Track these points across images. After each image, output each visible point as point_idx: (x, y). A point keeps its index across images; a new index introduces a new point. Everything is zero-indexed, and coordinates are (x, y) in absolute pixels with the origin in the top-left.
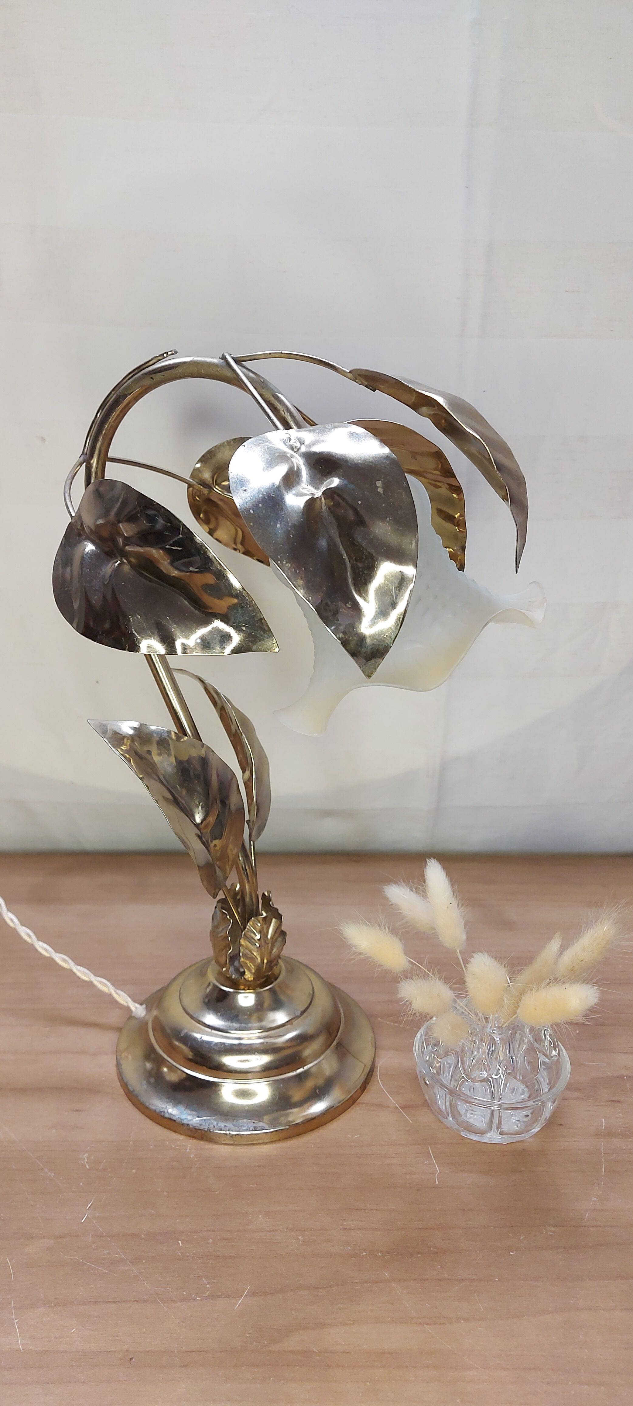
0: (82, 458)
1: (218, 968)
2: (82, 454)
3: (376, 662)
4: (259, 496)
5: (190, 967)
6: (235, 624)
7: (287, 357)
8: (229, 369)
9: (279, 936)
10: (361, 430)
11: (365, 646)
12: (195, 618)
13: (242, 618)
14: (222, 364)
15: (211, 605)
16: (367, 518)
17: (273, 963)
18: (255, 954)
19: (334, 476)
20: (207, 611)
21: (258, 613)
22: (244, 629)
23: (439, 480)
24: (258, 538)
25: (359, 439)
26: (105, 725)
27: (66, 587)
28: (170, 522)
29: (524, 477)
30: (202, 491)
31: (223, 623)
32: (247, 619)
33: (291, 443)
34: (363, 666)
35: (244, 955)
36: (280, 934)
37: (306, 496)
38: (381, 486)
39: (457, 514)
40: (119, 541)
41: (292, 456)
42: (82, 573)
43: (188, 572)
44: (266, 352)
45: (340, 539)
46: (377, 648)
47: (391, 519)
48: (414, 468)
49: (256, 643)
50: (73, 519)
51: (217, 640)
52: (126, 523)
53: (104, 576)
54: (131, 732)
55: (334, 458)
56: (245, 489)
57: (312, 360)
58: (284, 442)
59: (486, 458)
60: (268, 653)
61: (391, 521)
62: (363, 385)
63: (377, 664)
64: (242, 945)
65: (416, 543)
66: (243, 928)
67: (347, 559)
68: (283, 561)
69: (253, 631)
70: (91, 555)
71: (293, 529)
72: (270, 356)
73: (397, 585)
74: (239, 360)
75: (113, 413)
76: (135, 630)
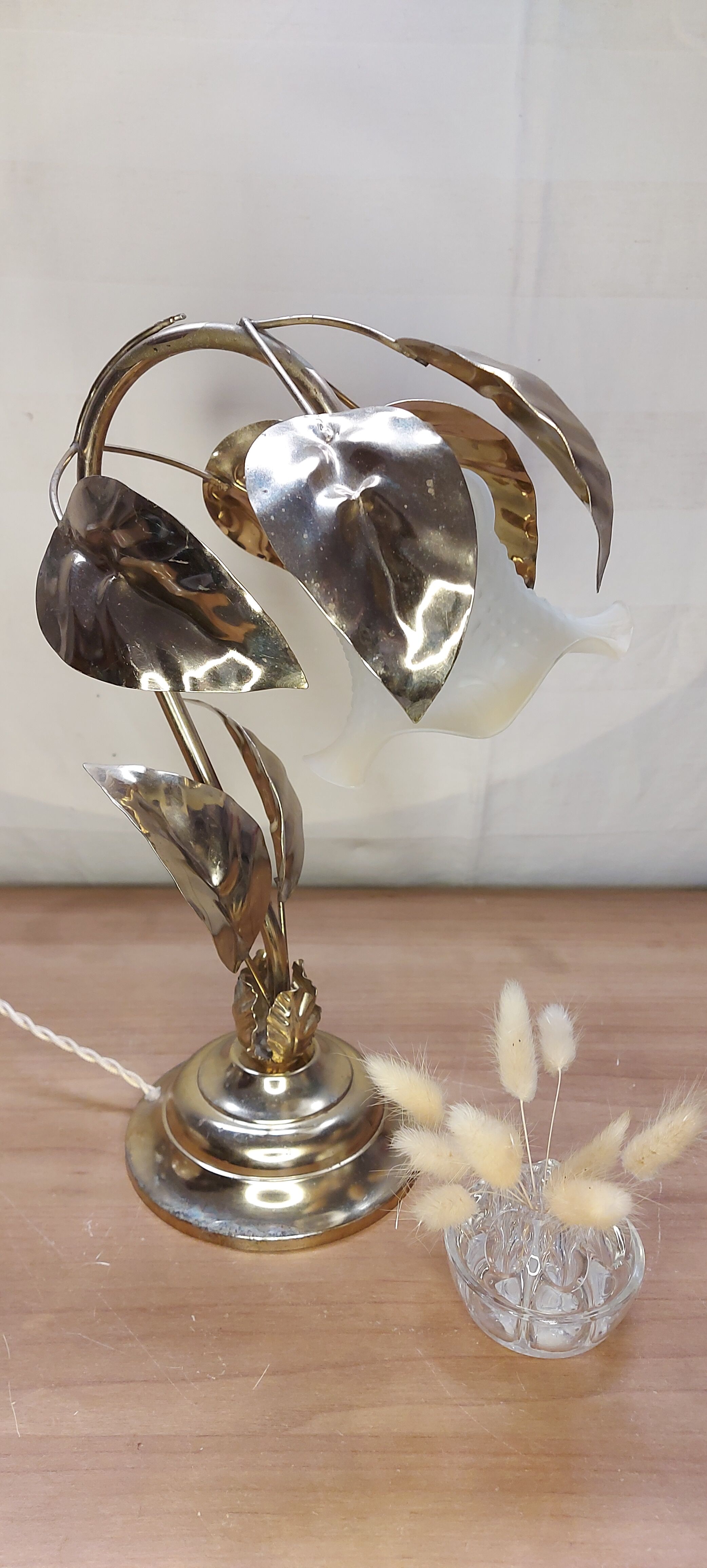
0: (73, 447)
1: (241, 1047)
2: (73, 442)
3: (424, 703)
4: (281, 498)
5: (208, 1044)
6: (254, 656)
7: (318, 323)
8: (249, 339)
9: (312, 1013)
10: (406, 414)
11: (412, 684)
12: (207, 647)
13: (262, 647)
14: (240, 331)
15: (225, 631)
16: (415, 527)
17: (305, 1043)
18: (284, 1033)
19: (374, 474)
20: (221, 638)
21: (283, 642)
22: (265, 661)
23: (505, 474)
24: (281, 551)
25: (407, 427)
26: (103, 771)
27: (52, 608)
28: (175, 529)
29: (608, 473)
30: (220, 487)
31: (239, 654)
32: (268, 648)
33: (323, 431)
34: (408, 709)
35: (272, 1035)
36: (313, 1010)
37: (340, 497)
38: (433, 486)
39: (526, 516)
40: (113, 552)
41: (324, 448)
42: (70, 590)
43: (195, 591)
44: (294, 317)
45: (382, 552)
46: (425, 686)
47: (444, 527)
48: (474, 459)
49: (281, 677)
50: (60, 523)
51: (233, 674)
52: (120, 530)
53: (96, 594)
54: (134, 780)
55: (375, 451)
56: (266, 489)
57: (350, 327)
58: (314, 430)
59: (562, 451)
60: (295, 689)
61: (444, 530)
62: (413, 359)
63: (426, 705)
64: (269, 1023)
65: (474, 557)
66: (270, 1004)
67: (390, 577)
68: (311, 580)
69: (277, 663)
70: (81, 569)
71: (323, 539)
72: (299, 321)
73: (450, 609)
74: (261, 327)
75: (109, 392)
76: (133, 662)
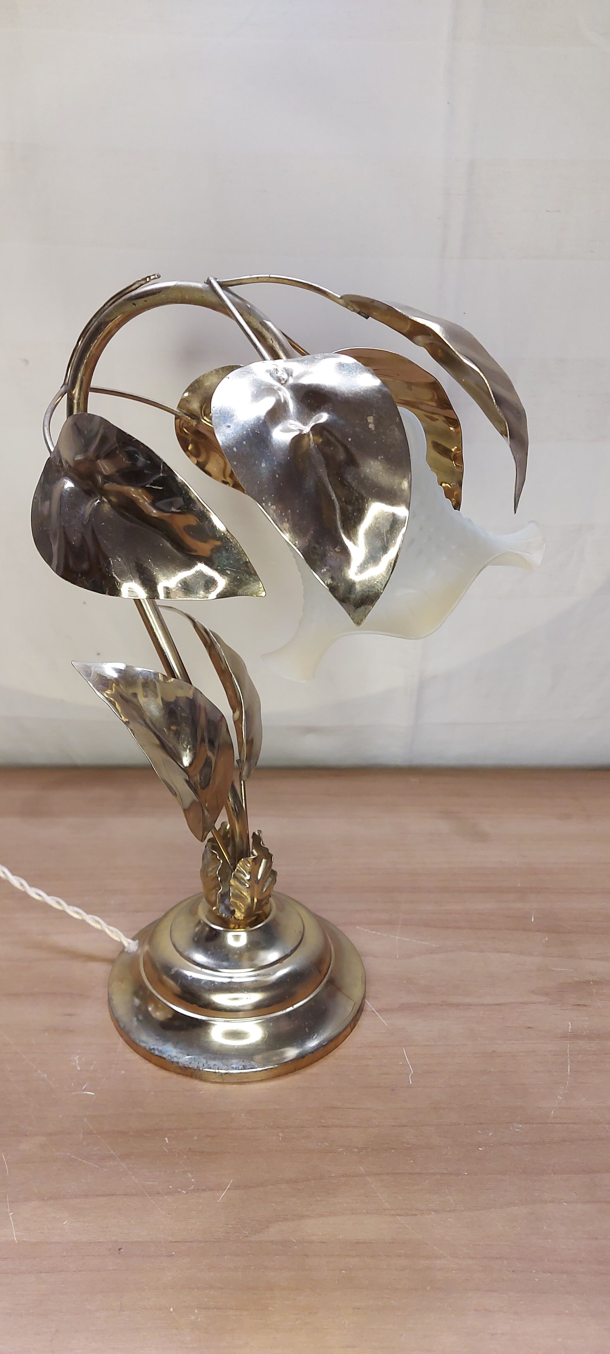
0: (63, 388)
1: (208, 906)
2: (63, 384)
3: (366, 609)
4: (243, 432)
5: (179, 904)
6: (219, 568)
7: (275, 282)
8: (215, 295)
9: (269, 876)
10: (350, 360)
11: (355, 593)
12: (178, 560)
13: (226, 561)
15: (194, 547)
16: (357, 457)
17: (262, 902)
18: (245, 894)
19: (323, 411)
20: (190, 553)
21: (244, 556)
22: (229, 572)
23: (435, 412)
24: (242, 478)
25: (350, 371)
26: (89, 668)
27: (45, 527)
28: (151, 460)
29: (524, 411)
30: (190, 423)
31: (206, 567)
32: (232, 562)
33: (279, 375)
34: (352, 614)
35: (235, 896)
36: (270, 874)
37: (293, 432)
38: (373, 422)
39: (453, 448)
40: (98, 478)
41: (279, 389)
42: (60, 512)
43: (169, 512)
44: (253, 276)
45: (329, 479)
46: (367, 594)
47: (382, 457)
48: (408, 399)
49: (242, 587)
50: (52, 454)
51: (201, 584)
52: (104, 460)
53: (83, 515)
54: (115, 675)
55: (323, 392)
56: (229, 424)
57: (301, 285)
58: (270, 374)
59: (484, 391)
60: (255, 597)
61: (383, 460)
62: (356, 312)
63: (367, 611)
64: (232, 885)
65: (408, 483)
66: (233, 868)
67: (336, 500)
68: (269, 502)
69: (239, 575)
70: (70, 494)
71: (279, 468)
72: (258, 280)
73: (388, 528)
74: (225, 285)
75: (95, 341)
76: (115, 574)
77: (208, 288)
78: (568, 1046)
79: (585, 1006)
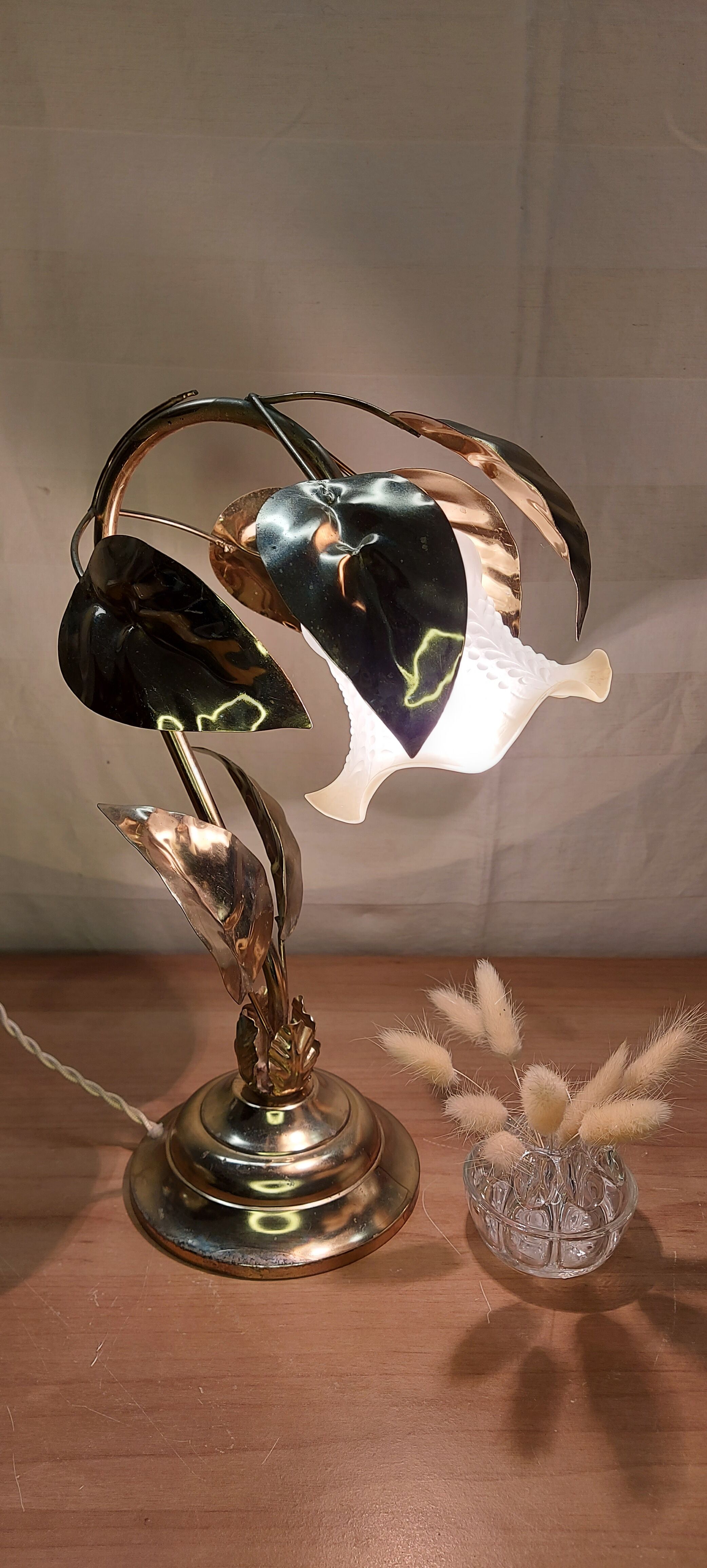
0: (90, 510)
1: (243, 1082)
2: (90, 507)
3: (421, 736)
4: (289, 554)
5: (212, 1082)
6: (262, 697)
7: (320, 398)
8: (256, 411)
11: (409, 719)
12: (217, 691)
13: (269, 690)
15: (236, 676)
16: (410, 579)
17: (304, 1077)
18: (285, 1066)
19: (373, 532)
20: (233, 682)
21: (288, 687)
22: (273, 702)
24: (289, 600)
25: (401, 491)
26: (117, 810)
27: (74, 656)
28: (190, 582)
29: (586, 532)
31: (249, 696)
32: (276, 692)
33: (326, 494)
34: (407, 744)
36: (313, 1044)
37: (342, 554)
38: (426, 543)
39: (510, 574)
40: (133, 604)
41: (326, 510)
42: (91, 640)
43: (209, 639)
44: (297, 393)
45: (380, 602)
46: (419, 721)
47: (437, 579)
49: (285, 718)
50: (82, 579)
51: (242, 715)
52: (140, 584)
53: (116, 643)
54: (146, 818)
55: (377, 510)
56: (274, 546)
57: (348, 401)
58: (317, 493)
60: (303, 730)
61: (437, 582)
62: (404, 429)
63: (422, 739)
64: (270, 1056)
65: (464, 606)
66: (272, 1038)
67: (388, 624)
68: (315, 627)
69: (281, 705)
70: (102, 620)
71: (328, 591)
72: (302, 397)
74: (267, 402)
75: (126, 461)
76: (150, 704)
77: (249, 405)
78: (674, 1279)
79: (692, 1231)
